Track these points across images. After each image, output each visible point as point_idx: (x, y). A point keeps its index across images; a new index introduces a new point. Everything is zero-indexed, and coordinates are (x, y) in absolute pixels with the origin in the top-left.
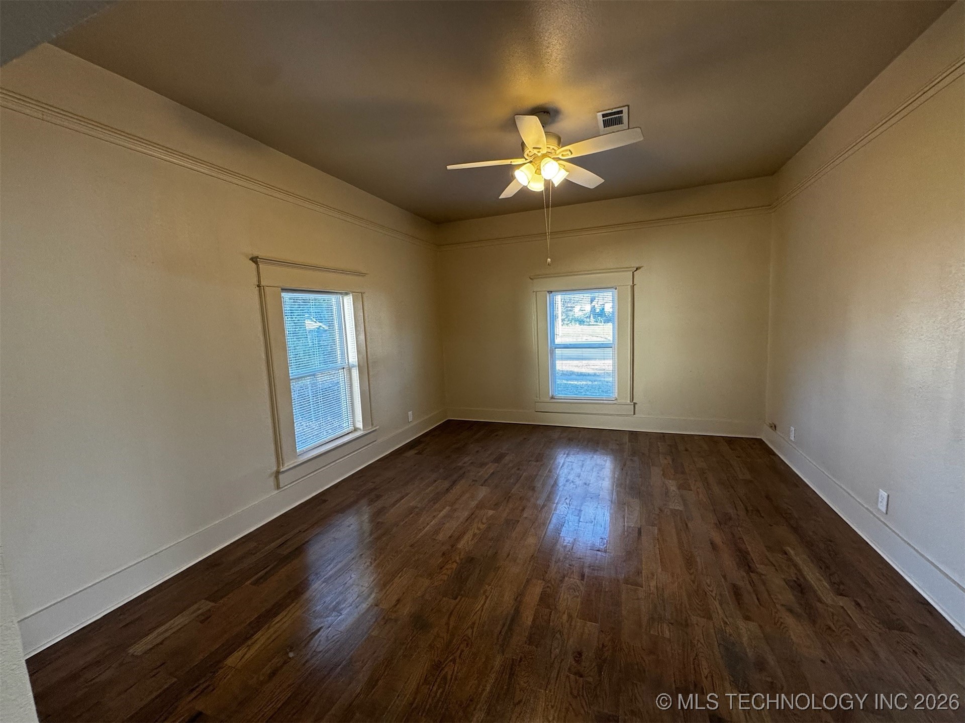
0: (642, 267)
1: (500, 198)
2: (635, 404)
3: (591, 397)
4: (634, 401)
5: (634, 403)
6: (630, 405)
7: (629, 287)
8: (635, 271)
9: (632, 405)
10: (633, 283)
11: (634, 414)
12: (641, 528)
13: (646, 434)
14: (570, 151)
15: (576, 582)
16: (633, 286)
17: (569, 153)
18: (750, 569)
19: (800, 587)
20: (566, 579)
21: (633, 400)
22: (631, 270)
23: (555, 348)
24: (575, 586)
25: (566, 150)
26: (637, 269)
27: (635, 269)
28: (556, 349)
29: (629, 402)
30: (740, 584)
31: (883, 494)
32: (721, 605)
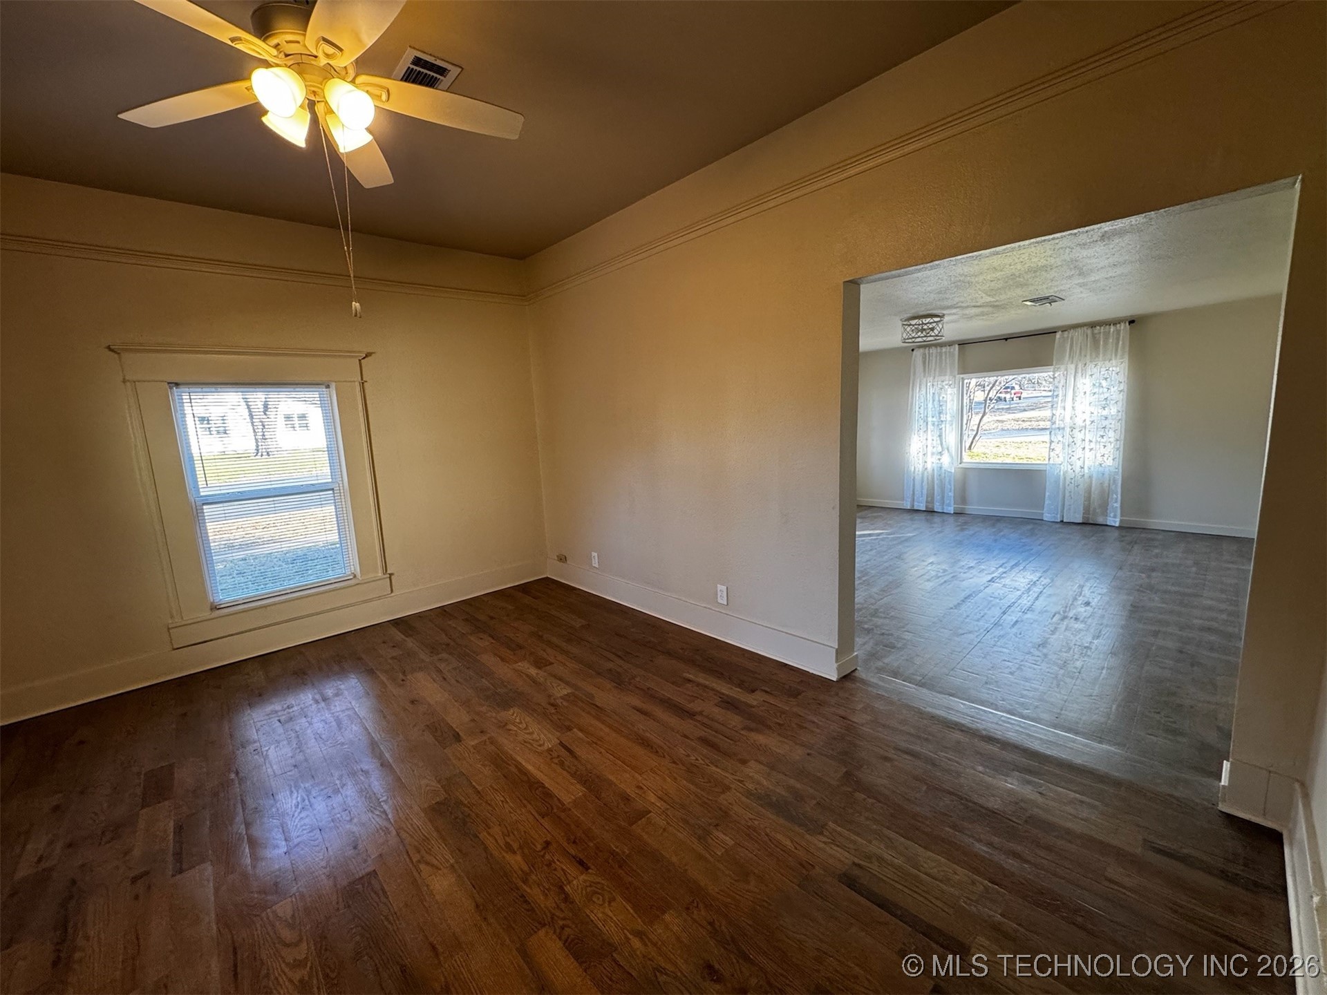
0: (374, 353)
1: (119, 116)
2: (391, 575)
3: (306, 585)
4: (389, 572)
5: (389, 574)
6: (384, 578)
7: (357, 384)
8: (364, 358)
9: (387, 578)
10: (362, 379)
11: (392, 591)
12: (561, 742)
13: (419, 616)
14: (388, 91)
15: (585, 881)
16: (363, 383)
17: (384, 97)
18: (691, 715)
19: (730, 704)
20: (568, 889)
21: (386, 571)
22: (356, 357)
23: (203, 504)
24: (591, 886)
25: (382, 87)
26: (366, 356)
27: (364, 356)
28: (205, 507)
29: (380, 574)
30: (702, 734)
31: (722, 588)
32: (717, 766)
